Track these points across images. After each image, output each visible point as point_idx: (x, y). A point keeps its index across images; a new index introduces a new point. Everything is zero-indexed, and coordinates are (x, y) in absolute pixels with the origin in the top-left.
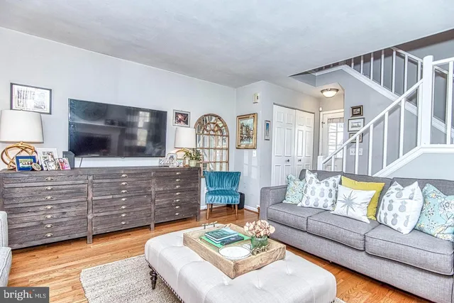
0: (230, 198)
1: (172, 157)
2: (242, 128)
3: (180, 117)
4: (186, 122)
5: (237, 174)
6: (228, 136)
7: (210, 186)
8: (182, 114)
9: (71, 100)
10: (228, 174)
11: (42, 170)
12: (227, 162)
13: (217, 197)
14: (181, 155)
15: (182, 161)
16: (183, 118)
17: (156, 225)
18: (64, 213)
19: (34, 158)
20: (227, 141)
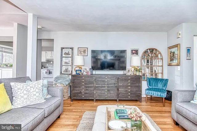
0: (159, 93)
1: (129, 70)
2: (171, 54)
3: (134, 52)
4: (137, 54)
5: (167, 80)
6: (162, 59)
7: (150, 85)
8: (135, 50)
9: (92, 50)
10: (162, 80)
11: (82, 74)
12: (162, 73)
13: (151, 92)
14: (133, 69)
15: (133, 72)
16: (135, 52)
17: (119, 100)
18: (87, 90)
19: (81, 70)
20: (162, 61)
